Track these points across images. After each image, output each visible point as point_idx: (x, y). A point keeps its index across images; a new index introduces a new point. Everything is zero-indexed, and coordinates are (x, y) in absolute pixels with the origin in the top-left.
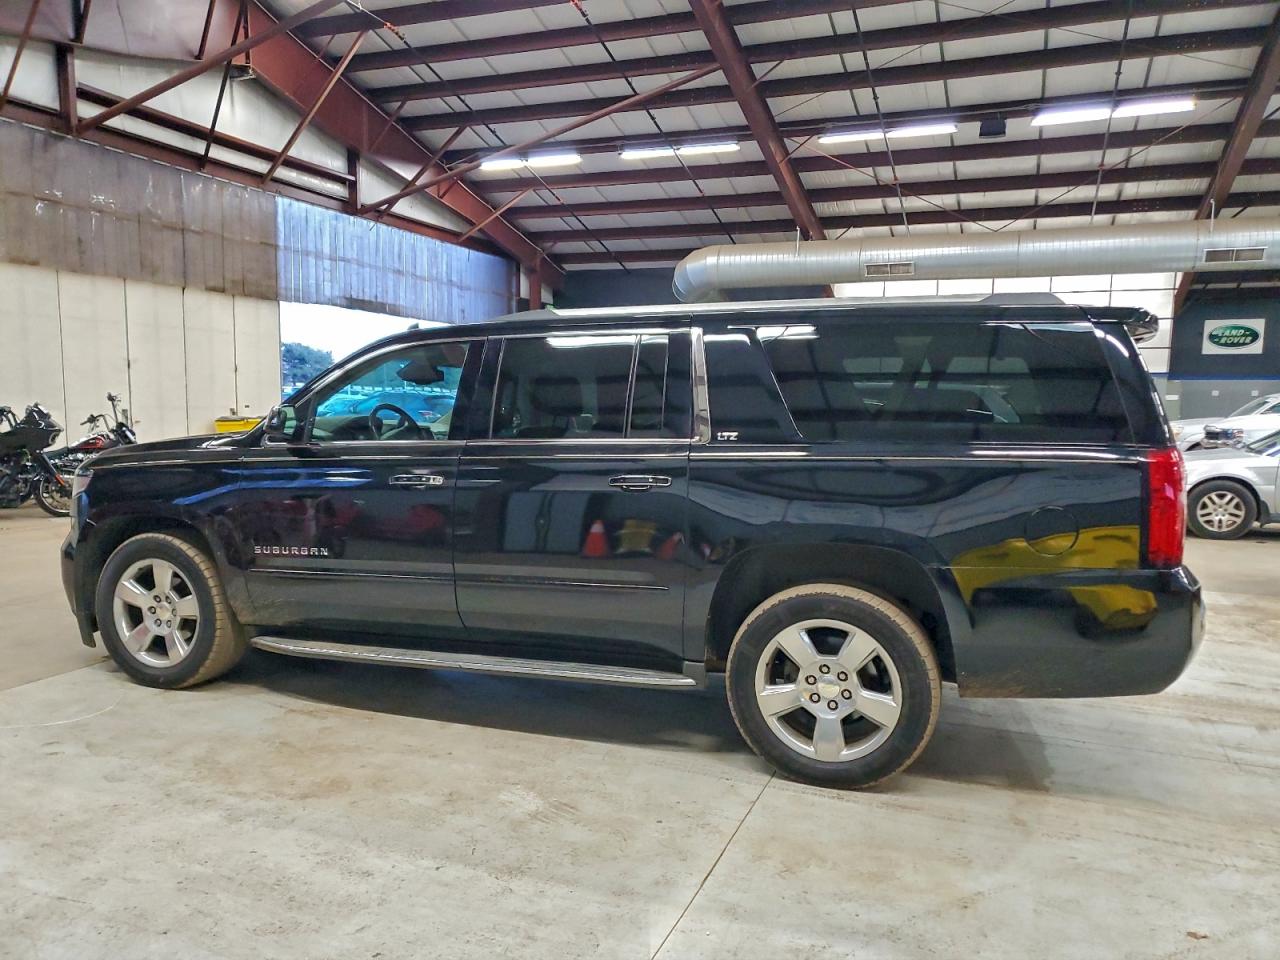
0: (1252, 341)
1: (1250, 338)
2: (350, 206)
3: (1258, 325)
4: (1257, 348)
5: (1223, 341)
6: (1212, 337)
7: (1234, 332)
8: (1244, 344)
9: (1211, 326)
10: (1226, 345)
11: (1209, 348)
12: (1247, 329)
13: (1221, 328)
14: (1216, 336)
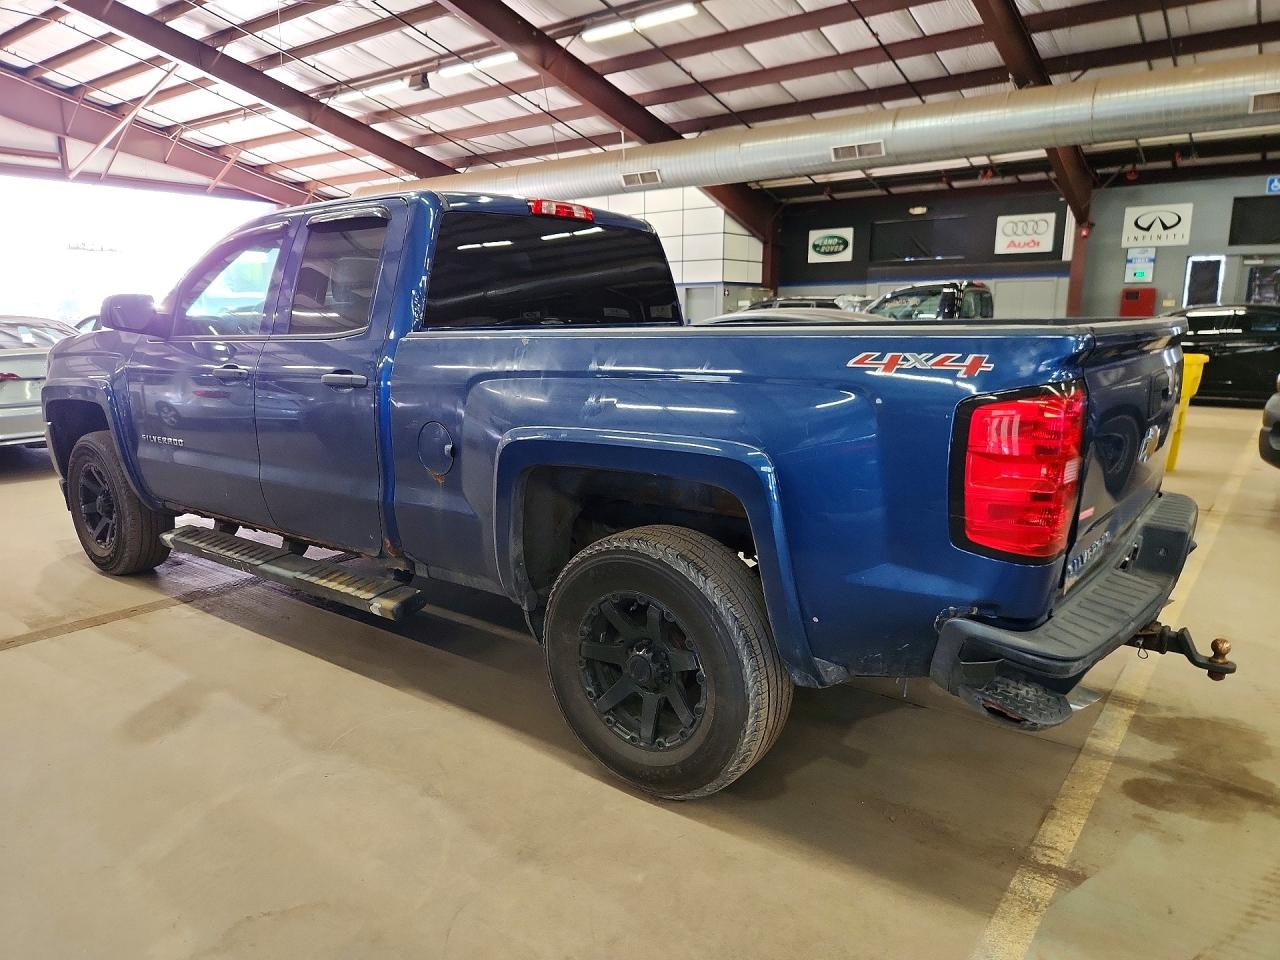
0: (844, 249)
1: (842, 247)
2: (63, 173)
3: (848, 233)
4: (846, 256)
5: (822, 250)
6: (815, 247)
7: (831, 241)
8: (838, 252)
9: (815, 236)
10: (825, 253)
11: (813, 258)
12: (839, 238)
13: (819, 239)
14: (818, 245)
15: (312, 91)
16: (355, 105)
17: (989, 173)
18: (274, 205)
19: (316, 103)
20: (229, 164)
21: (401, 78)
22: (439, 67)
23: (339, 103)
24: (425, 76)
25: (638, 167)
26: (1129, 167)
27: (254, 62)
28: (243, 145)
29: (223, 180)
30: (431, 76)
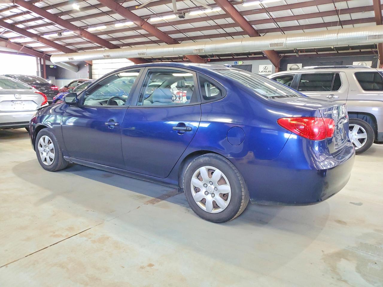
15: (38, 34)
16: (50, 37)
17: (185, 58)
18: (35, 57)
19: (39, 36)
20: (23, 47)
21: (56, 33)
22: (63, 32)
23: (46, 37)
24: (61, 34)
25: (106, 54)
26: (209, 58)
27: (24, 28)
28: (26, 43)
29: (21, 51)
30: (62, 33)
